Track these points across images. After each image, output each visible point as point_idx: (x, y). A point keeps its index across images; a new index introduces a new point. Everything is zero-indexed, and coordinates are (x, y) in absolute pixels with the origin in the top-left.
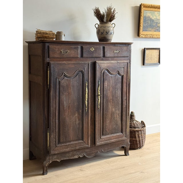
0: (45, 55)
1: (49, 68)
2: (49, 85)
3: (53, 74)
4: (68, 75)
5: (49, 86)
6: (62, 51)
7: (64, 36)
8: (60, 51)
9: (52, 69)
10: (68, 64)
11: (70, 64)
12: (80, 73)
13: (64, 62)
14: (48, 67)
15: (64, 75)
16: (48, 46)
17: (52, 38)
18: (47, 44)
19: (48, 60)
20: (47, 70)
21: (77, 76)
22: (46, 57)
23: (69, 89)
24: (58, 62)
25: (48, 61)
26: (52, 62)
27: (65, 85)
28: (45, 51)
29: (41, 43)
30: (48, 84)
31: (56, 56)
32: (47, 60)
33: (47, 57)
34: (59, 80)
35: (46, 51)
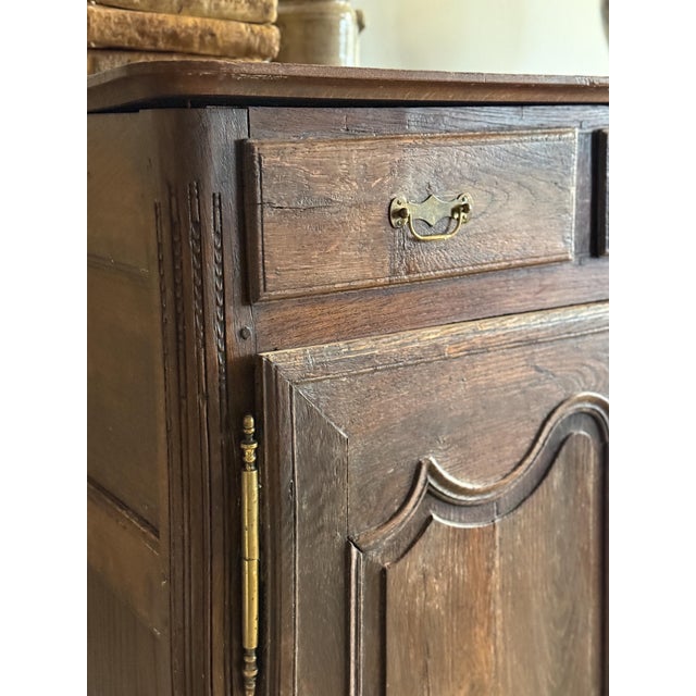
0: (201, 272)
1: (257, 437)
2: (260, 651)
4: (470, 474)
5: (260, 664)
6: (402, 201)
7: (361, 26)
8: (379, 213)
9: (294, 444)
10: (470, 352)
11: (485, 350)
12: (583, 432)
13: (431, 335)
14: (241, 426)
15: (431, 493)
16: (243, 151)
17: (249, 52)
18: (225, 128)
19: (242, 334)
20: (236, 467)
21: (557, 475)
22: (212, 296)
23: (482, 634)
24: (364, 345)
25: (241, 349)
26: (287, 359)
27: (437, 604)
28: (198, 225)
29: (146, 115)
30: (252, 641)
31: (346, 266)
32: (233, 329)
33: (234, 290)
34: (370, 566)
35: (219, 218)
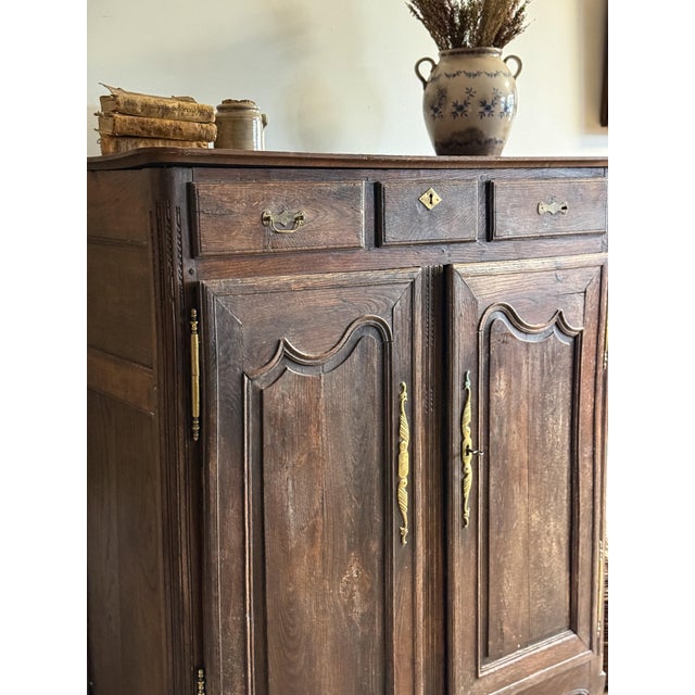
0: (171, 242)
1: (198, 319)
2: (200, 418)
3: (225, 352)
4: (307, 350)
5: (200, 425)
6: (269, 213)
7: (264, 123)
8: (256, 218)
9: (216, 324)
10: (306, 289)
11: (314, 288)
12: (371, 335)
13: (285, 278)
14: (190, 313)
15: (286, 356)
16: (190, 188)
17: (200, 138)
18: (181, 177)
19: (191, 272)
20: (188, 333)
21: (356, 356)
22: (176, 254)
23: (314, 430)
24: (250, 281)
25: (190, 279)
26: (213, 285)
27: (290, 411)
28: (169, 221)
29: (146, 171)
30: (196, 414)
31: (240, 242)
32: (186, 269)
33: (186, 251)
34: (255, 388)
35: (179, 218)
